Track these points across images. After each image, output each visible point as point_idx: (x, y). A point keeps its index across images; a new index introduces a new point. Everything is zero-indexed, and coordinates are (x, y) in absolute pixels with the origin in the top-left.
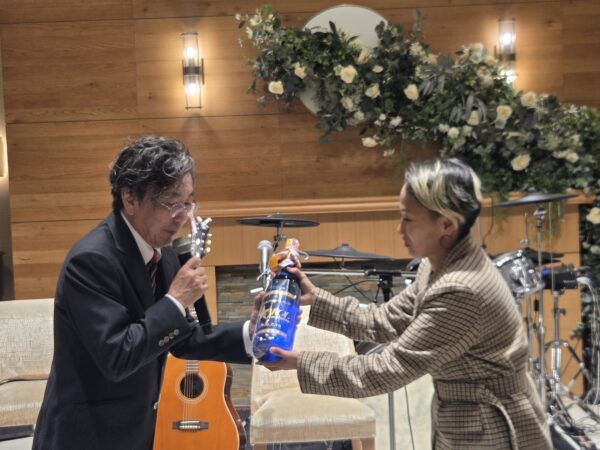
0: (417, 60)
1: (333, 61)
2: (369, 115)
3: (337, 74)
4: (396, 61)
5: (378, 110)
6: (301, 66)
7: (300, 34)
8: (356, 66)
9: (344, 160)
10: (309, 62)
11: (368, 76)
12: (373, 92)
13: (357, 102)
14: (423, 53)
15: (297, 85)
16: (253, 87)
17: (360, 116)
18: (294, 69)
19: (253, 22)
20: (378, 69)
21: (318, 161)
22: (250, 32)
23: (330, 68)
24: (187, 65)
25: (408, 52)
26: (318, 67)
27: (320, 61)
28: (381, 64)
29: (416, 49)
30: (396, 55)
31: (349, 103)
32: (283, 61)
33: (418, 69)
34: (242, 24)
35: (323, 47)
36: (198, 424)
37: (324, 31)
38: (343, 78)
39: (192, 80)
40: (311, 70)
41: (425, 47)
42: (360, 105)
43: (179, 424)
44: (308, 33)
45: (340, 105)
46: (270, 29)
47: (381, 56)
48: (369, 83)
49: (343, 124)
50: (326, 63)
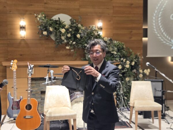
0: (80, 28)
1: (59, 27)
2: (68, 41)
3: (60, 30)
4: (75, 28)
5: (70, 40)
6: (51, 28)
7: (51, 20)
8: (65, 29)
9: (61, 52)
10: (53, 27)
11: (68, 31)
12: (69, 35)
13: (65, 38)
14: (81, 27)
15: (50, 33)
16: (39, 33)
17: (66, 41)
18: (49, 29)
19: (39, 16)
20: (71, 30)
21: (54, 52)
22: (38, 19)
23: (59, 29)
24: (21, 26)
25: (77, 26)
26: (56, 29)
27: (56, 27)
28: (71, 29)
29: (79, 25)
30: (75, 27)
31: (63, 38)
32: (47, 27)
33: (80, 30)
34: (36, 17)
35: (57, 24)
36: (30, 117)
37: (57, 20)
38: (62, 32)
39: (23, 30)
40: (54, 29)
41: (82, 25)
42: (66, 38)
43: (25, 117)
44: (53, 20)
45: (61, 38)
46: (44, 18)
47: (71, 27)
48: (68, 33)
49: (61, 43)
50: (58, 28)
